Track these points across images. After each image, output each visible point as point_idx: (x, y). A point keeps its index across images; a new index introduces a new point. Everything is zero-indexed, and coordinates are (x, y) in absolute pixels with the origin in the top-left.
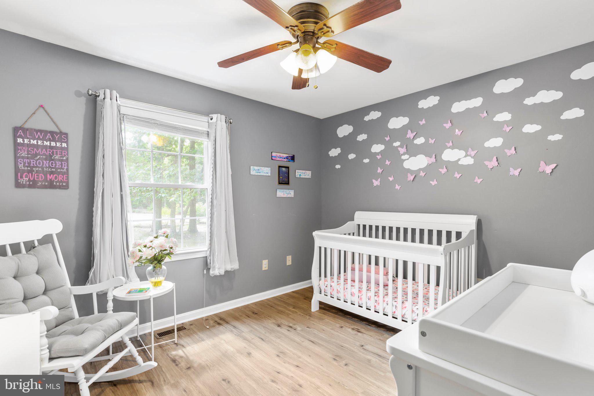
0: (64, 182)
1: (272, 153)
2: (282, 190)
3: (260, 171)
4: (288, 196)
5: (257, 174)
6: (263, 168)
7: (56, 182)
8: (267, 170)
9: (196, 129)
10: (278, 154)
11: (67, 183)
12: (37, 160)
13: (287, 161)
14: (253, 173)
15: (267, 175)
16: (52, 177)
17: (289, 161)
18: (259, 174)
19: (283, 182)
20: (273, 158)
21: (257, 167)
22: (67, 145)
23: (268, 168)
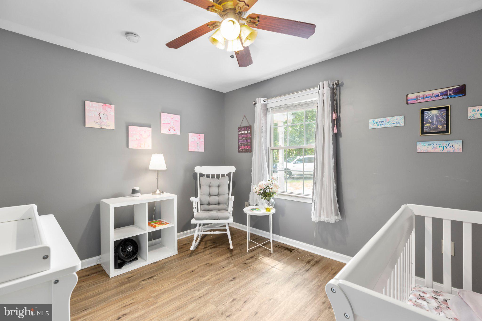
0: (250, 149)
1: (407, 95)
2: (431, 143)
3: (385, 122)
4: (446, 150)
5: (379, 127)
6: (389, 118)
7: (248, 149)
8: (397, 119)
9: (311, 101)
10: (421, 94)
11: (251, 149)
12: (243, 140)
13: (443, 99)
14: (371, 126)
15: (398, 125)
16: (246, 147)
17: (448, 98)
18: (383, 126)
19: (431, 131)
20: (409, 102)
21: (379, 119)
22: (251, 131)
23: (398, 117)
